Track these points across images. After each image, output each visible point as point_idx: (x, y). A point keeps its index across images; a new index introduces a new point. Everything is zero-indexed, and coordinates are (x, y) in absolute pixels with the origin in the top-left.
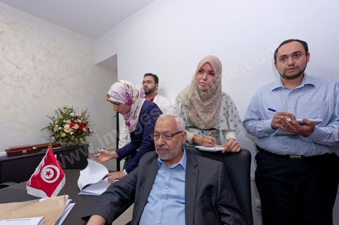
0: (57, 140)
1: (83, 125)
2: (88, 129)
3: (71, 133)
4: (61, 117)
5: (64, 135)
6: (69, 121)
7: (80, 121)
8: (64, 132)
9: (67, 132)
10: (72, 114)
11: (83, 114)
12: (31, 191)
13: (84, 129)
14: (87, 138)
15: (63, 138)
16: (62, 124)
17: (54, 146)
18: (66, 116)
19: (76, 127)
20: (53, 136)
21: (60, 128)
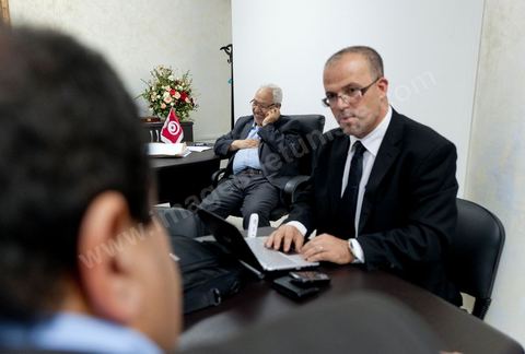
0: (156, 112)
1: (185, 94)
2: (192, 100)
3: (172, 104)
4: (158, 81)
5: (163, 106)
6: (168, 88)
7: (181, 88)
8: (163, 101)
9: (168, 102)
10: (171, 78)
11: (185, 77)
12: (163, 138)
13: (187, 100)
14: (190, 112)
15: (163, 110)
16: (160, 92)
17: (153, 120)
18: (164, 80)
19: (178, 96)
20: (152, 106)
21: (159, 97)
